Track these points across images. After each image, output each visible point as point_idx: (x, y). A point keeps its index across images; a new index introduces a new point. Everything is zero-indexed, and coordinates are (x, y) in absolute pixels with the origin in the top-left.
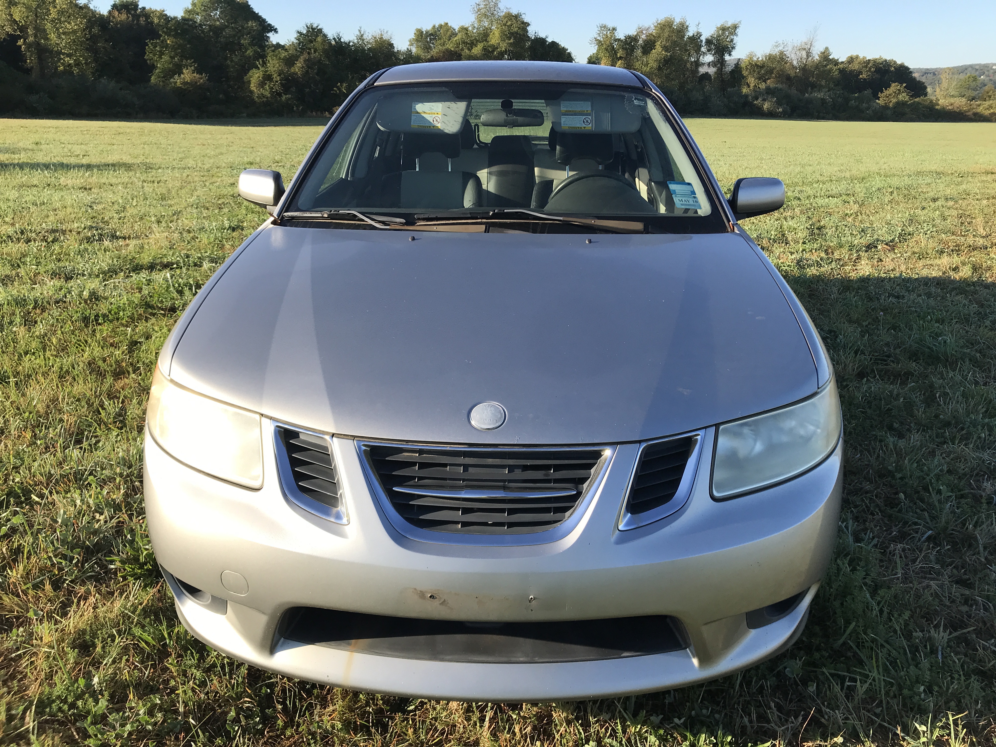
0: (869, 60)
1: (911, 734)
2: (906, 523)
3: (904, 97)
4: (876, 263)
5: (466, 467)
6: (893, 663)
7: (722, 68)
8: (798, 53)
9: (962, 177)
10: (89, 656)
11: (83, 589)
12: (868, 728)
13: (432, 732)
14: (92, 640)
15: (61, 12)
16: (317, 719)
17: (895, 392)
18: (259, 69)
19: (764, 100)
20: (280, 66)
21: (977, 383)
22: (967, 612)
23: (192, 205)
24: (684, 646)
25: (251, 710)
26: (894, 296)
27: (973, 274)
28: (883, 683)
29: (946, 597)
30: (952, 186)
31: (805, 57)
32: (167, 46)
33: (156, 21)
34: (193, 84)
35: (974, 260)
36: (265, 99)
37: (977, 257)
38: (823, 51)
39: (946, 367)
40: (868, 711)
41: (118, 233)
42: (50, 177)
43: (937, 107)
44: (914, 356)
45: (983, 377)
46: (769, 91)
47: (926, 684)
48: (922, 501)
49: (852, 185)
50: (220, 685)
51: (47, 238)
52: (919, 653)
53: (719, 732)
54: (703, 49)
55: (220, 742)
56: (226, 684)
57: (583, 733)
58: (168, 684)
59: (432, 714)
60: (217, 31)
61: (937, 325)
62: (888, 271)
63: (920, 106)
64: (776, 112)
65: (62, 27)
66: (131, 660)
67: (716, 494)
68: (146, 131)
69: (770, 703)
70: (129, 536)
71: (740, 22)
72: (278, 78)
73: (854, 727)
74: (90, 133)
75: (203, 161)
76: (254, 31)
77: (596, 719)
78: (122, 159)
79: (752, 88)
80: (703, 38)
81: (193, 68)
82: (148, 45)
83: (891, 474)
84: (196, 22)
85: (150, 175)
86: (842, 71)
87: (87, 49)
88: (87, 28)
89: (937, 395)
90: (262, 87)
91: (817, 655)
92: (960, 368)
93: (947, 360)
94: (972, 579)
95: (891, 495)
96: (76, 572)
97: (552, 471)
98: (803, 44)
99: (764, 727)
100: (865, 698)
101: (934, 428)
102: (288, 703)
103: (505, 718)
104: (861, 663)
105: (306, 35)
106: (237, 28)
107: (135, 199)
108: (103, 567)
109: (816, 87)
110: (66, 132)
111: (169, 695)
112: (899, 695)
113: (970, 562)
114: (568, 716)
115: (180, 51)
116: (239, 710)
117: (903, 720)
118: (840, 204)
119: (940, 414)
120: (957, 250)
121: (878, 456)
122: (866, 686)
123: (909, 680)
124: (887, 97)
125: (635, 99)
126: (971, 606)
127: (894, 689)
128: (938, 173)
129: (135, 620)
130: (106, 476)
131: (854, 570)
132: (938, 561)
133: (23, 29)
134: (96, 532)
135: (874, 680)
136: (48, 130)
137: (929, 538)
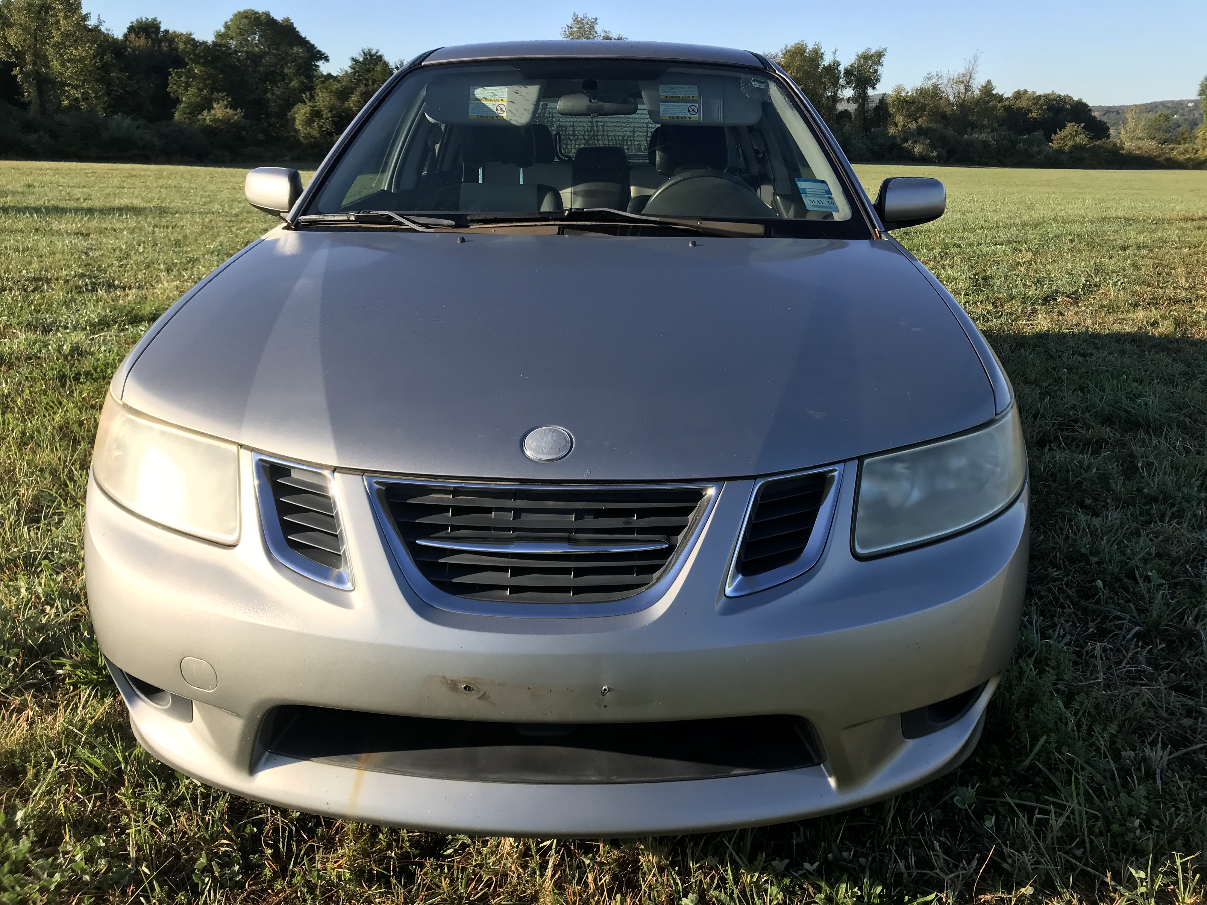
0: (1040, 96)
1: (1124, 881)
2: (1106, 617)
3: (1082, 139)
4: (1056, 317)
5: (518, 512)
6: (1098, 790)
7: (864, 105)
8: (954, 86)
9: (1156, 223)
10: (17, 785)
11: (18, 700)
12: (1066, 876)
13: (474, 883)
14: (22, 765)
15: (66, 35)
16: (319, 866)
17: (1086, 462)
18: (305, 103)
19: (915, 142)
20: (331, 99)
21: (1188, 452)
22: (1191, 726)
23: (213, 252)
24: (816, 761)
25: (229, 856)
26: (1079, 354)
27: (1175, 329)
28: (1085, 817)
29: (1163, 708)
30: (1145, 234)
31: (963, 91)
32: (194, 76)
33: (181, 46)
34: (226, 121)
35: (1176, 314)
36: (313, 140)
37: (1178, 311)
38: (984, 84)
39: (1148, 433)
40: (1066, 853)
41: (116, 282)
42: (40, 221)
43: (1121, 152)
44: (1107, 420)
45: (1195, 446)
46: (921, 132)
47: (1142, 817)
48: (1127, 590)
49: (1023, 231)
50: (189, 823)
51: (27, 288)
52: (1132, 777)
53: (865, 880)
54: (842, 81)
55: (183, 898)
56: (197, 821)
57: (680, 884)
58: (119, 821)
59: (476, 860)
60: (255, 58)
61: (1135, 384)
62: (1071, 326)
63: (1102, 150)
64: (929, 157)
65: (67, 53)
66: (71, 790)
67: (859, 550)
68: (165, 174)
69: (933, 844)
70: (86, 633)
71: (885, 49)
72: (329, 115)
73: (1048, 875)
74: (97, 175)
75: (232, 205)
76: (301, 57)
77: (698, 865)
78: (131, 203)
79: (900, 128)
80: (842, 68)
81: (225, 102)
82: (171, 75)
83: (1085, 558)
84: (230, 48)
85: (163, 220)
86: (1008, 109)
87: (97, 80)
88: (98, 54)
89: (1140, 465)
90: (310, 125)
91: (995, 781)
92: (1166, 435)
93: (1149, 426)
94: (1195, 686)
95: (1085, 583)
96: (11, 678)
97: (635, 518)
98: (961, 76)
99: (926, 874)
100: (1061, 837)
101: (1137, 505)
102: (281, 846)
103: (575, 864)
104: (1054, 791)
105: (363, 63)
106: (280, 55)
107: (142, 245)
108: (49, 672)
109: (976, 127)
110: (66, 174)
111: (118, 835)
112: (1107, 832)
113: (1191, 665)
114: (660, 862)
115: (210, 82)
116: (212, 856)
117: (1113, 864)
118: (1009, 251)
119: (1144, 488)
120: (1155, 302)
121: (1067, 537)
122: (1062, 820)
123: (1121, 812)
124: (1062, 139)
125: (754, 81)
126: (1196, 719)
127: (1099, 823)
128: (1127, 220)
129: (83, 739)
130: (66, 560)
131: (1041, 672)
132: (1149, 664)
133: (19, 55)
134: (42, 629)
135: (1073, 812)
136: (45, 172)
137: (1136, 635)
